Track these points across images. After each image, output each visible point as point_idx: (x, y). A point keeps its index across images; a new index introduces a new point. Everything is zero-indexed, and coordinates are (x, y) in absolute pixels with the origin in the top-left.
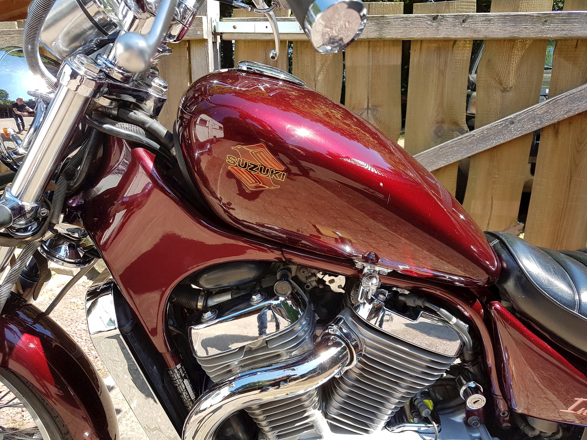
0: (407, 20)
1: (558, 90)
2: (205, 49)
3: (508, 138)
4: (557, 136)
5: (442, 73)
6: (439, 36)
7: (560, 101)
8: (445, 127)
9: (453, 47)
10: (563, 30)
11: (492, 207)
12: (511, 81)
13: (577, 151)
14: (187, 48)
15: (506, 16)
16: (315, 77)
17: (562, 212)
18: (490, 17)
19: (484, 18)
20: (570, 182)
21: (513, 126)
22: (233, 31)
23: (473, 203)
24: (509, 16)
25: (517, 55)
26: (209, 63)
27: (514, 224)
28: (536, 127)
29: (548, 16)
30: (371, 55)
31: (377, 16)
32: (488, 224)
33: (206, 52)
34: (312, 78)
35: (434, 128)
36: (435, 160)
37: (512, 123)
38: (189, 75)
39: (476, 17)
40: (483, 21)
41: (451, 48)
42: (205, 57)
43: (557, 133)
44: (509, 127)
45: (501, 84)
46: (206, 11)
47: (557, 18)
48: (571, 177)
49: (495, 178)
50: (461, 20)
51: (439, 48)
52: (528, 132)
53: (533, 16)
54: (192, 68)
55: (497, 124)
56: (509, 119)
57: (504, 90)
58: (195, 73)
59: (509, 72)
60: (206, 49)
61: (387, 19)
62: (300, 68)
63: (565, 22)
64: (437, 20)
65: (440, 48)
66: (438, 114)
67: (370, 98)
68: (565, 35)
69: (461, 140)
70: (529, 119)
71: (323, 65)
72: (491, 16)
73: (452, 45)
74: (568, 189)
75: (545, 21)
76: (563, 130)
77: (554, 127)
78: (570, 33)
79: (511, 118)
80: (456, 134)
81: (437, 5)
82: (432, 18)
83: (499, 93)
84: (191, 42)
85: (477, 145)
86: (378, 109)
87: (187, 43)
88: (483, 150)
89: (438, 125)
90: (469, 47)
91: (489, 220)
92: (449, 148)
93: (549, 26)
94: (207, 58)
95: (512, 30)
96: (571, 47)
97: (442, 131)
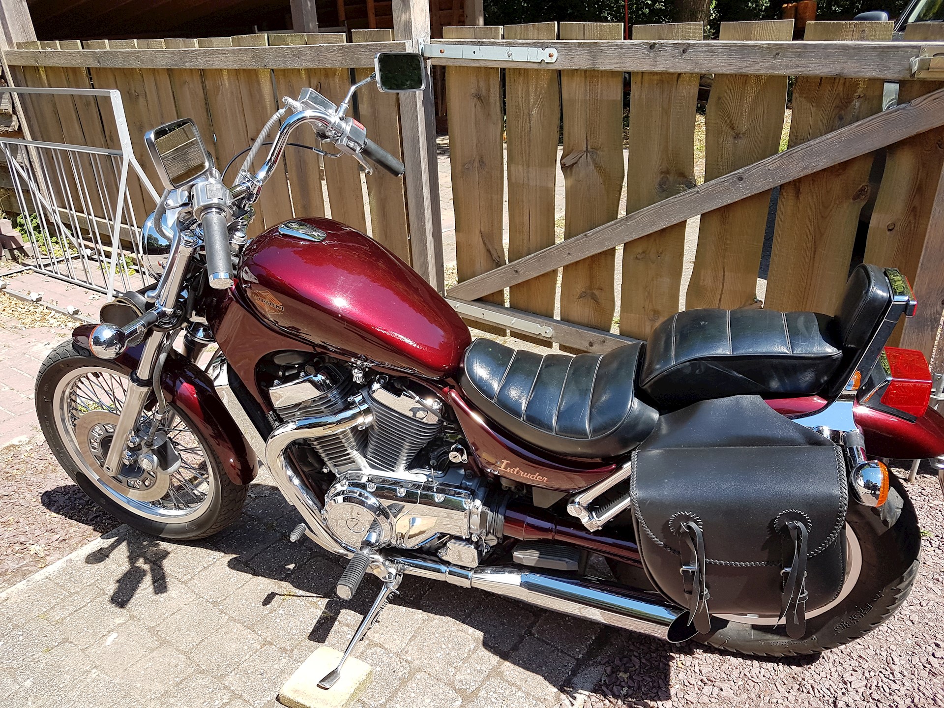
0: (621, 49)
1: (799, 139)
3: (736, 198)
4: (798, 197)
5: (666, 112)
6: (656, 69)
7: (794, 155)
8: (671, 178)
9: (677, 81)
10: (798, 66)
11: (723, 280)
12: (744, 126)
13: (822, 217)
15: (731, 46)
16: (529, 111)
17: (805, 292)
18: (714, 48)
19: (706, 48)
20: (814, 254)
21: (741, 182)
22: (441, 55)
23: (702, 273)
24: (735, 46)
25: (751, 92)
27: (750, 302)
28: (767, 185)
29: (780, 48)
30: (588, 87)
31: (589, 43)
32: (720, 299)
34: (526, 112)
35: (659, 179)
36: (656, 220)
37: (740, 179)
39: (698, 46)
40: (706, 51)
41: (676, 81)
43: (798, 193)
44: (736, 185)
45: (733, 129)
47: (790, 50)
48: (815, 248)
49: (727, 244)
50: (681, 50)
51: (661, 81)
52: (759, 192)
53: (762, 47)
54: (400, 98)
55: (723, 180)
56: (736, 174)
57: (737, 136)
59: (742, 114)
61: (600, 46)
62: (513, 99)
63: (799, 56)
64: (654, 49)
65: (663, 81)
66: (662, 163)
67: (588, 138)
68: (800, 72)
69: (684, 197)
70: (759, 176)
71: (537, 97)
72: (714, 46)
73: (676, 79)
74: (811, 264)
75: (776, 54)
76: (805, 188)
77: (795, 185)
78: (806, 70)
79: (739, 173)
80: (683, 188)
81: (658, 28)
82: (648, 47)
83: (731, 139)
85: (701, 204)
86: (598, 152)
88: (708, 210)
89: (662, 176)
90: (695, 81)
91: (721, 295)
92: (671, 206)
93: (782, 59)
95: (738, 63)
96: (813, 85)
97: (667, 183)
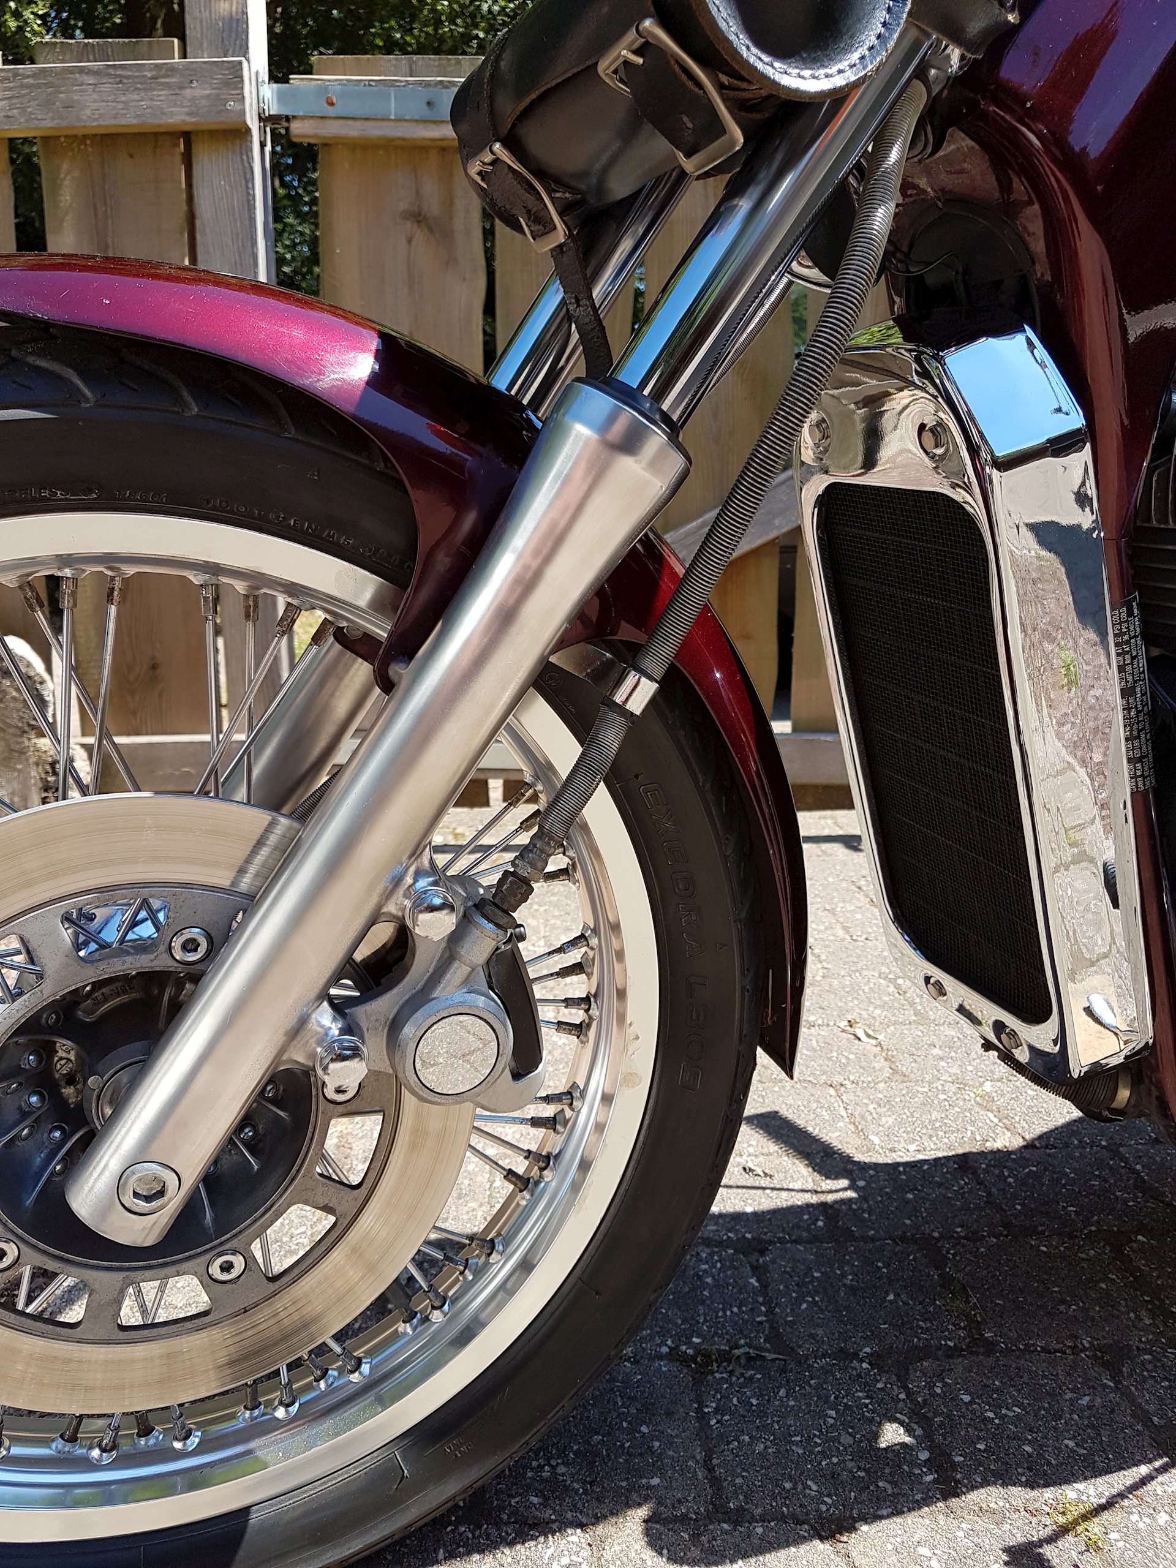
2: (242, 159)
14: (183, 154)
22: (326, 112)
26: (254, 199)
33: (244, 167)
38: (186, 235)
42: (243, 183)
46: (244, 48)
54: (198, 213)
58: (208, 230)
60: (245, 157)
84: (193, 138)
87: (182, 140)
94: (250, 185)
